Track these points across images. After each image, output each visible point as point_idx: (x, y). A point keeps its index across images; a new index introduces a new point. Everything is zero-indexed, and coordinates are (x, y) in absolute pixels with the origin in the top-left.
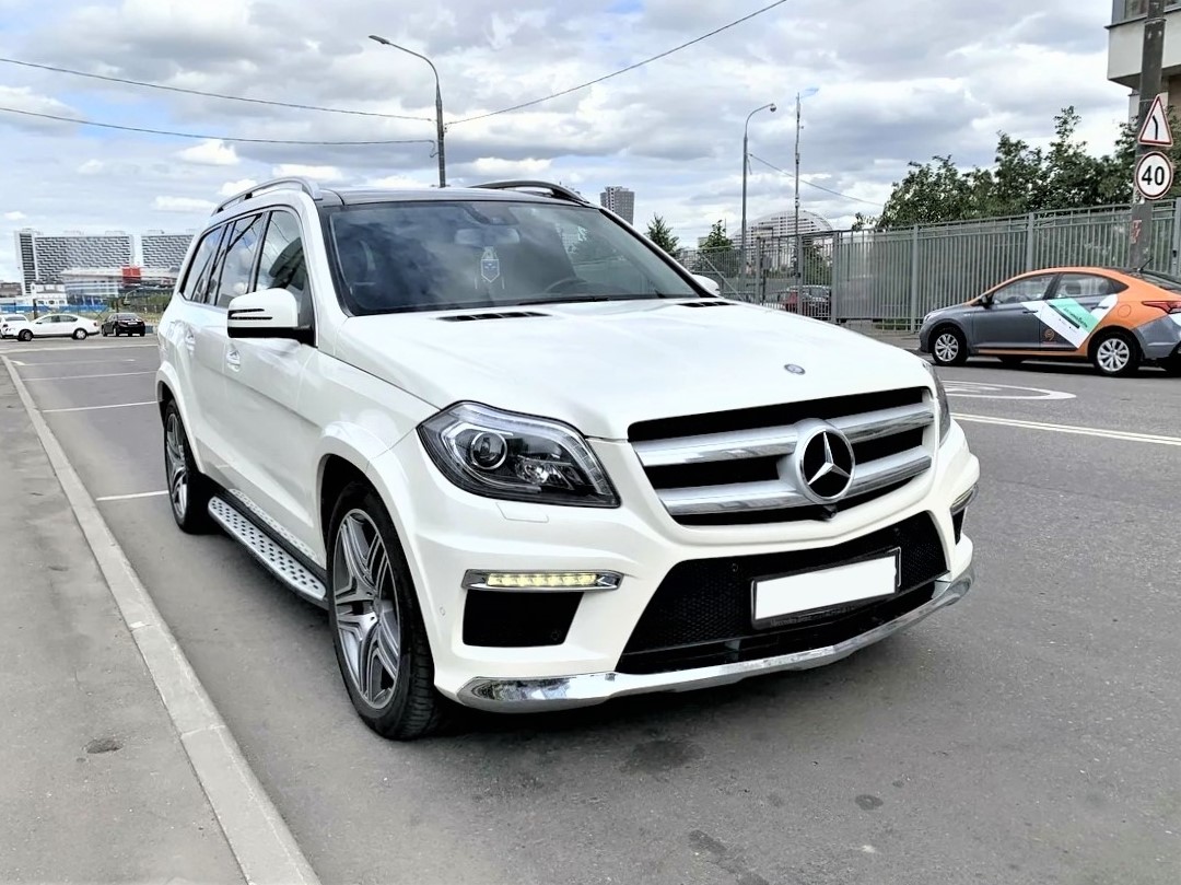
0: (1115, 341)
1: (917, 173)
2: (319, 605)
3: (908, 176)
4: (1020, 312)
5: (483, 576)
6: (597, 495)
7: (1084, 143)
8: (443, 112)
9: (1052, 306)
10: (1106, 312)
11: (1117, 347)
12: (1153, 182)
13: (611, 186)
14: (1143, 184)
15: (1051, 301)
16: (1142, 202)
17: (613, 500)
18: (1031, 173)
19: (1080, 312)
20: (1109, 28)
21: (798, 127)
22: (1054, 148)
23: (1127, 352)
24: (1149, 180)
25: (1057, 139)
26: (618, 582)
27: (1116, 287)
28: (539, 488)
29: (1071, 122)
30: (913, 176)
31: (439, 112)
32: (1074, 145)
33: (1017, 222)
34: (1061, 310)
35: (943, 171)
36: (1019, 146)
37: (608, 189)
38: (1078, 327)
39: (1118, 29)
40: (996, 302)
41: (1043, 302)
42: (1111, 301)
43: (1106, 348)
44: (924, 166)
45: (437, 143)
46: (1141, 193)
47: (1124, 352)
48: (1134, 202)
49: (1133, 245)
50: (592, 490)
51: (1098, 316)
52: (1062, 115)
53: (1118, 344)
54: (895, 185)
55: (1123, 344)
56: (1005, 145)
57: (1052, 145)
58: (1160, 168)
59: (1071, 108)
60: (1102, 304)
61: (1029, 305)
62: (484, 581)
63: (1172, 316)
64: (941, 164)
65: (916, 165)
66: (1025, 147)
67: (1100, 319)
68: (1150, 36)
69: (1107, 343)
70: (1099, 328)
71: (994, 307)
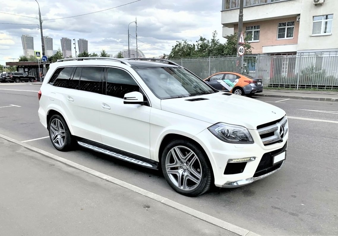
0: (238, 90)
1: (178, 44)
2: (152, 168)
3: (176, 45)
4: (217, 83)
5: (232, 160)
6: (250, 141)
7: (219, 39)
8: (41, 16)
9: (224, 81)
10: (236, 83)
11: (239, 91)
12: (241, 52)
13: (81, 38)
14: (239, 52)
15: (224, 80)
16: (239, 56)
17: (253, 142)
18: (207, 46)
19: (230, 83)
20: (221, 11)
21: (136, 26)
22: (212, 40)
23: (241, 92)
24: (240, 51)
25: (213, 38)
26: (255, 159)
27: (238, 77)
28: (239, 140)
29: (216, 34)
30: (177, 45)
31: (40, 16)
32: (216, 40)
33: (206, 59)
34: (226, 82)
35: (185, 44)
36: (205, 39)
37: (80, 39)
38: (230, 86)
39: (223, 12)
40: (211, 80)
41: (222, 80)
42: (237, 80)
43: (236, 91)
44: (180, 42)
45: (40, 26)
46: (239, 54)
47: (240, 92)
48: (237, 56)
49: (237, 67)
50: (248, 140)
51: (235, 84)
52: (214, 32)
53: (239, 90)
54: (173, 47)
55: (240, 90)
56: (202, 39)
57: (212, 39)
58: (242, 49)
59: (216, 31)
60: (235, 81)
61: (219, 81)
62: (232, 161)
63: (250, 84)
64: (184, 42)
65: (178, 42)
66: (206, 40)
67: (235, 85)
68: (240, 18)
69: (237, 90)
70: (235, 86)
71: (210, 81)
